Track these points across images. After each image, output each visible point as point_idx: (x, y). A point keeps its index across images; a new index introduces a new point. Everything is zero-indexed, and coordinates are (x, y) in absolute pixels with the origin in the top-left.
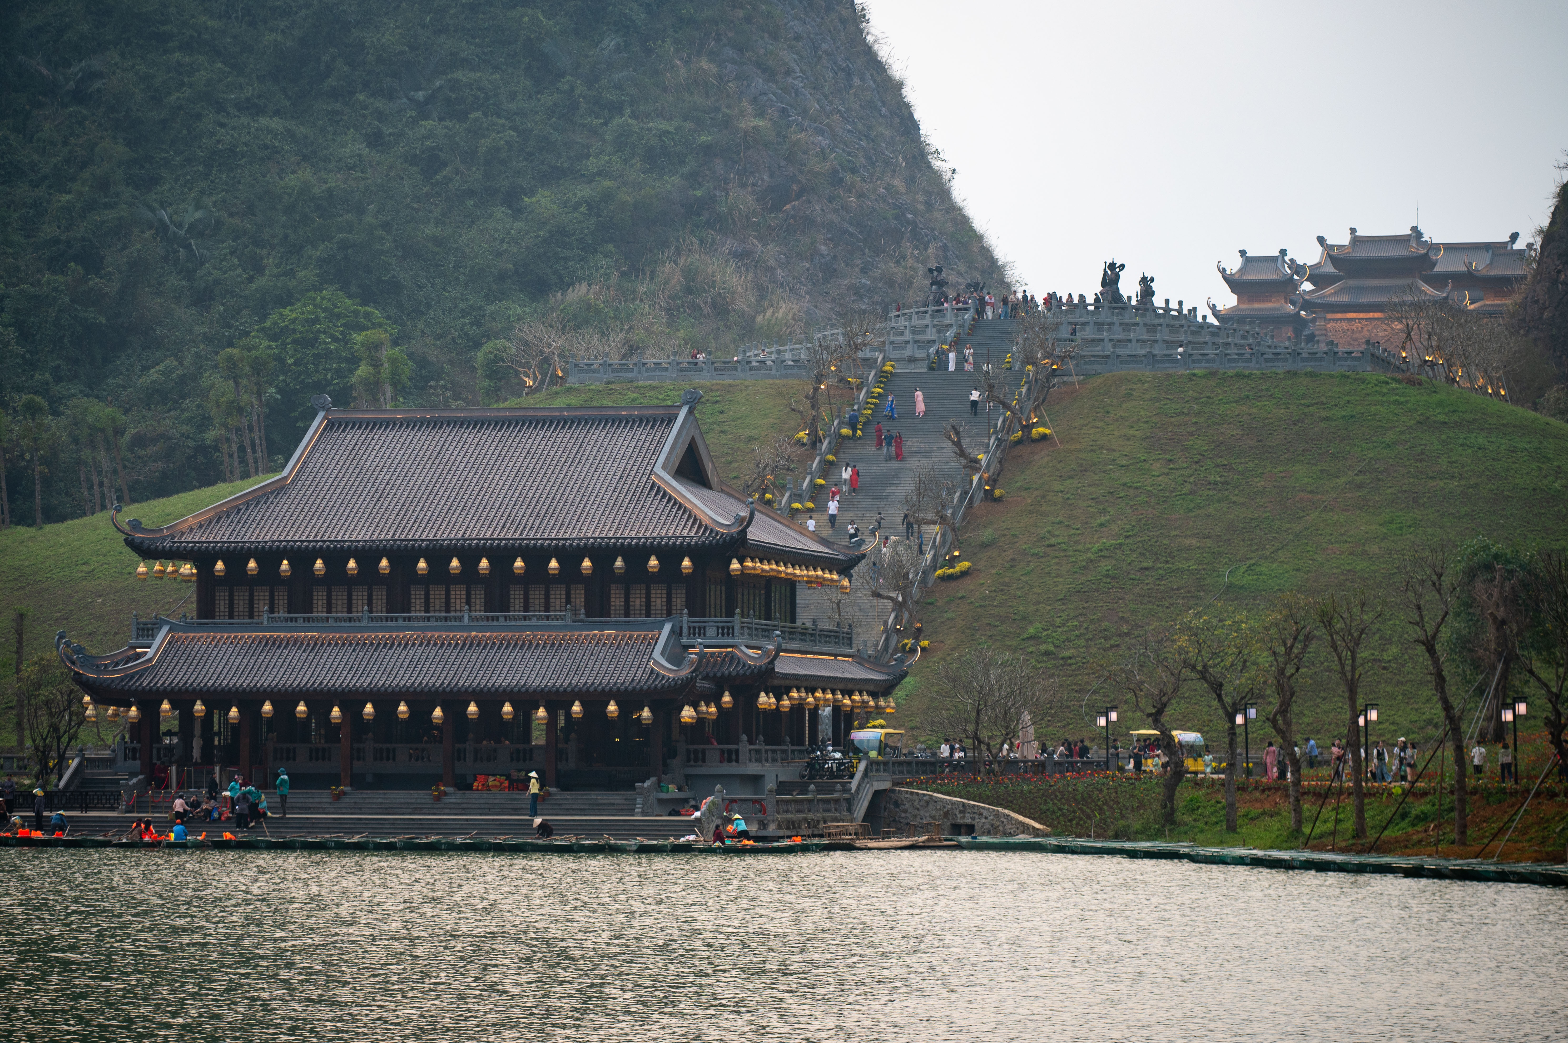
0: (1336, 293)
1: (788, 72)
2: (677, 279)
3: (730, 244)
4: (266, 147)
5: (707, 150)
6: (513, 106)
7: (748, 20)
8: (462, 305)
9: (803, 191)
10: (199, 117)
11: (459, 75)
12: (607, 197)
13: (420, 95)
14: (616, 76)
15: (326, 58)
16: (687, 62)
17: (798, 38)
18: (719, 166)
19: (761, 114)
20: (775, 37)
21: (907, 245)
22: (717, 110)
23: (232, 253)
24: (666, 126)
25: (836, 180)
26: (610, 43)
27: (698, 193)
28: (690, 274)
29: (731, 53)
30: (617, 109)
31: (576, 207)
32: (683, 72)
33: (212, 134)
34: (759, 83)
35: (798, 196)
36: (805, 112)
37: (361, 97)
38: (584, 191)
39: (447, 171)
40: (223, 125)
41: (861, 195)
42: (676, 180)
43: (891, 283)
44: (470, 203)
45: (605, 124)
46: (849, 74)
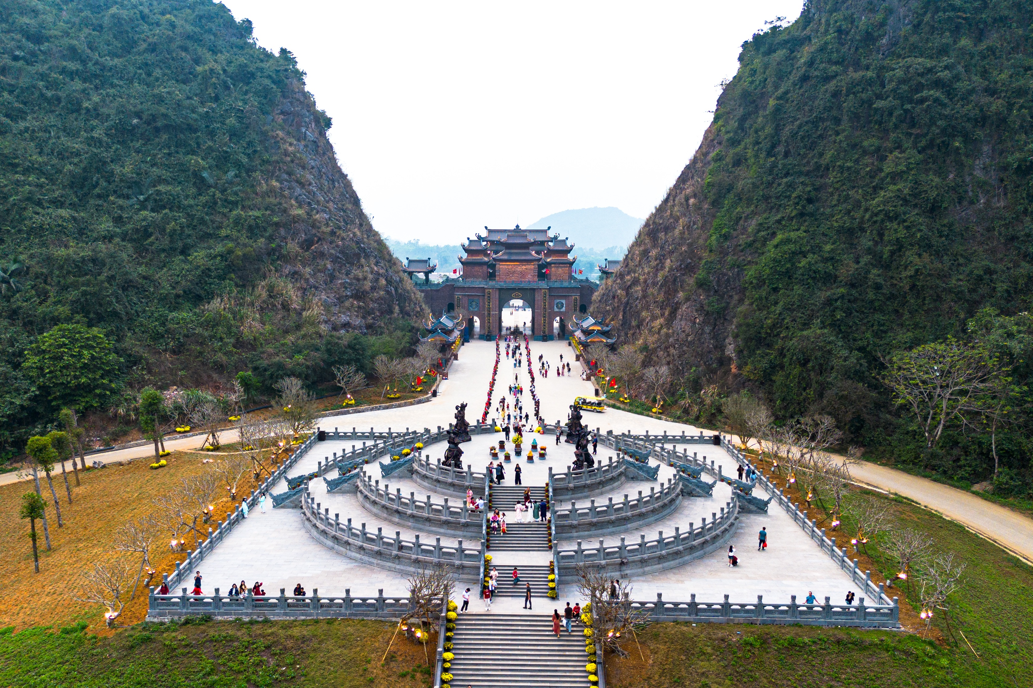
0: (503, 255)
1: (310, 184)
2: (264, 294)
3: (287, 269)
4: (59, 225)
5: (277, 224)
6: (186, 203)
7: (292, 161)
8: (156, 315)
9: (320, 239)
10: (25, 209)
11: (160, 188)
12: (230, 252)
13: (141, 198)
14: (235, 189)
15: (95, 179)
16: (266, 182)
17: (313, 168)
18: (282, 231)
19: (300, 206)
20: (304, 168)
21: (363, 260)
22: (280, 204)
23: (32, 288)
24: (257, 213)
25: (333, 233)
26: (231, 174)
27: (273, 246)
28: (270, 288)
29: (285, 176)
30: (235, 204)
31: (215, 257)
32: (265, 187)
33: (31, 219)
34: (298, 190)
35: (317, 242)
36: (318, 202)
37: (112, 198)
38: (219, 248)
39: (152, 239)
40: (38, 213)
41: (343, 239)
42: (263, 240)
43: (358, 280)
44: (163, 256)
45: (230, 211)
46: (333, 181)
